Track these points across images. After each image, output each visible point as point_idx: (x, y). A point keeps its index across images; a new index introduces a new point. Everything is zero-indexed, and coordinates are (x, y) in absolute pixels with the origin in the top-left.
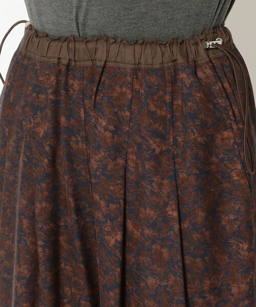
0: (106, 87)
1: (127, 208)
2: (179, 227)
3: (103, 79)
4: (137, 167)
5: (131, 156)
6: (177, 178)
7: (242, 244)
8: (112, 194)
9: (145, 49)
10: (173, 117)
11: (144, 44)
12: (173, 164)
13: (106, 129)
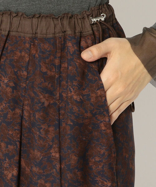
0: (9, 51)
1: (22, 149)
2: (60, 166)
3: (6, 45)
4: (29, 117)
5: (26, 107)
6: (60, 126)
7: (106, 182)
8: (10, 138)
9: (41, 21)
10: (60, 77)
11: (40, 18)
12: (58, 115)
13: (7, 85)
